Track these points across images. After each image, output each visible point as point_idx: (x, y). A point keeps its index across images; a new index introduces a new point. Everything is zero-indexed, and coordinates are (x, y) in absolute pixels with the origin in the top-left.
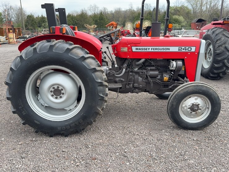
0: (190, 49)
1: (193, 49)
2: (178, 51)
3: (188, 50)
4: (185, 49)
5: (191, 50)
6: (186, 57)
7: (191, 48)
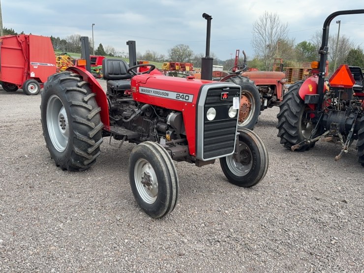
0: (187, 98)
1: (191, 99)
2: (175, 98)
3: (185, 99)
4: (182, 97)
5: (188, 100)
6: (183, 110)
7: (189, 96)
